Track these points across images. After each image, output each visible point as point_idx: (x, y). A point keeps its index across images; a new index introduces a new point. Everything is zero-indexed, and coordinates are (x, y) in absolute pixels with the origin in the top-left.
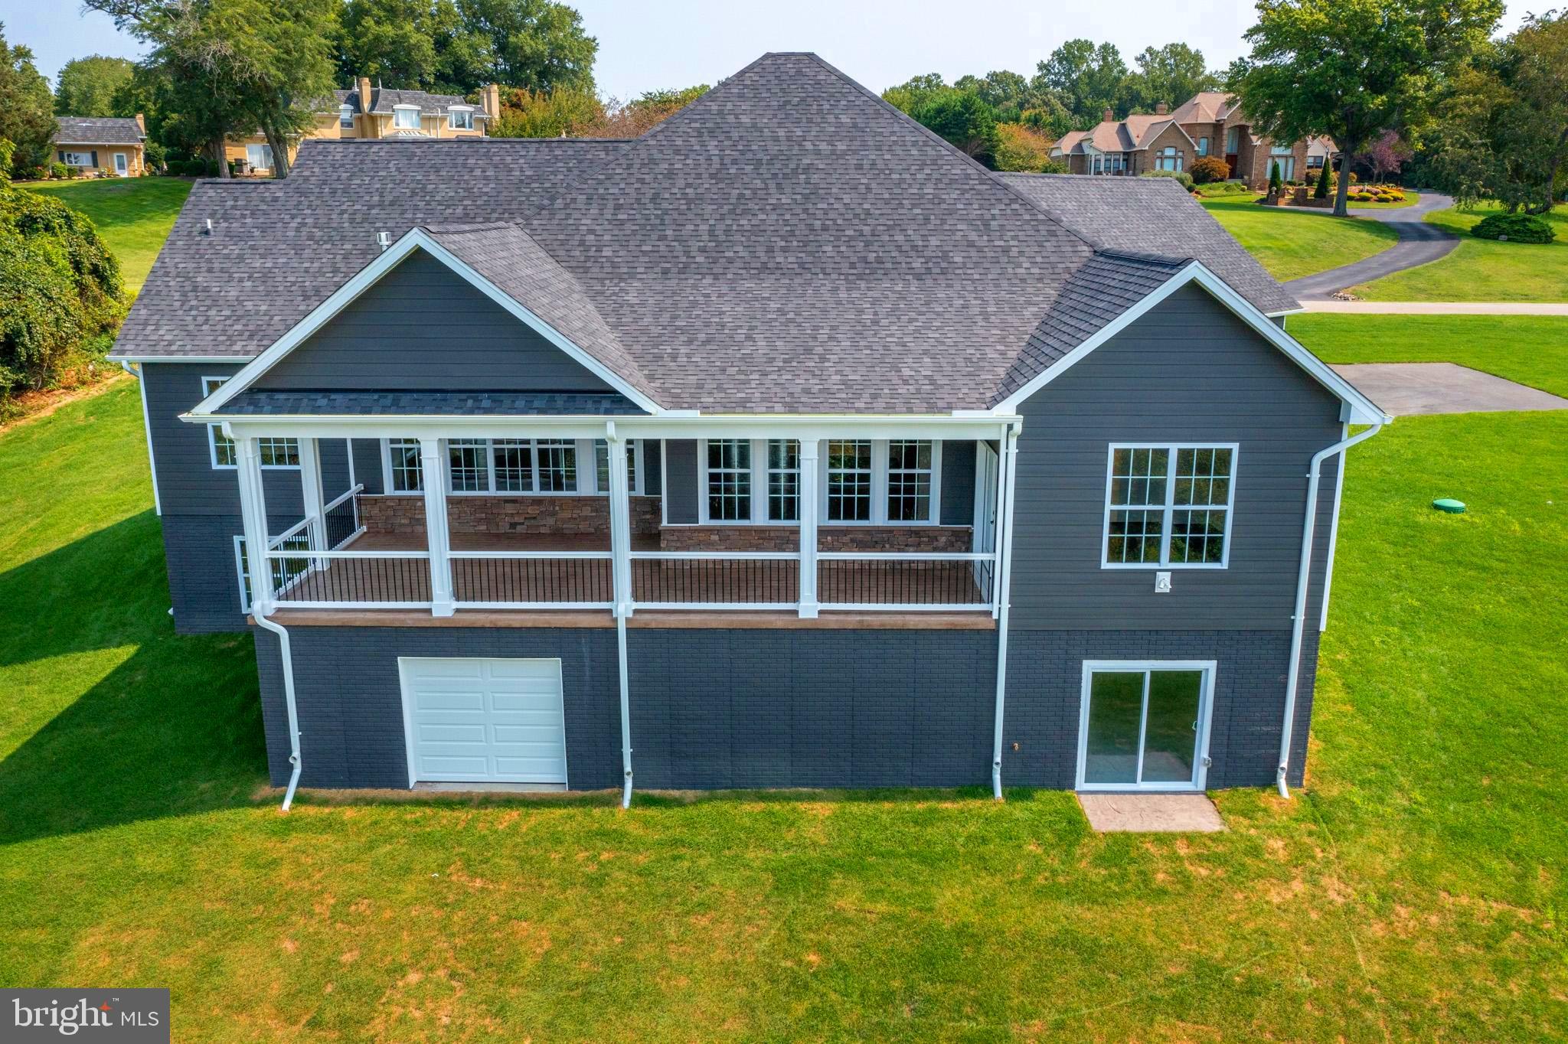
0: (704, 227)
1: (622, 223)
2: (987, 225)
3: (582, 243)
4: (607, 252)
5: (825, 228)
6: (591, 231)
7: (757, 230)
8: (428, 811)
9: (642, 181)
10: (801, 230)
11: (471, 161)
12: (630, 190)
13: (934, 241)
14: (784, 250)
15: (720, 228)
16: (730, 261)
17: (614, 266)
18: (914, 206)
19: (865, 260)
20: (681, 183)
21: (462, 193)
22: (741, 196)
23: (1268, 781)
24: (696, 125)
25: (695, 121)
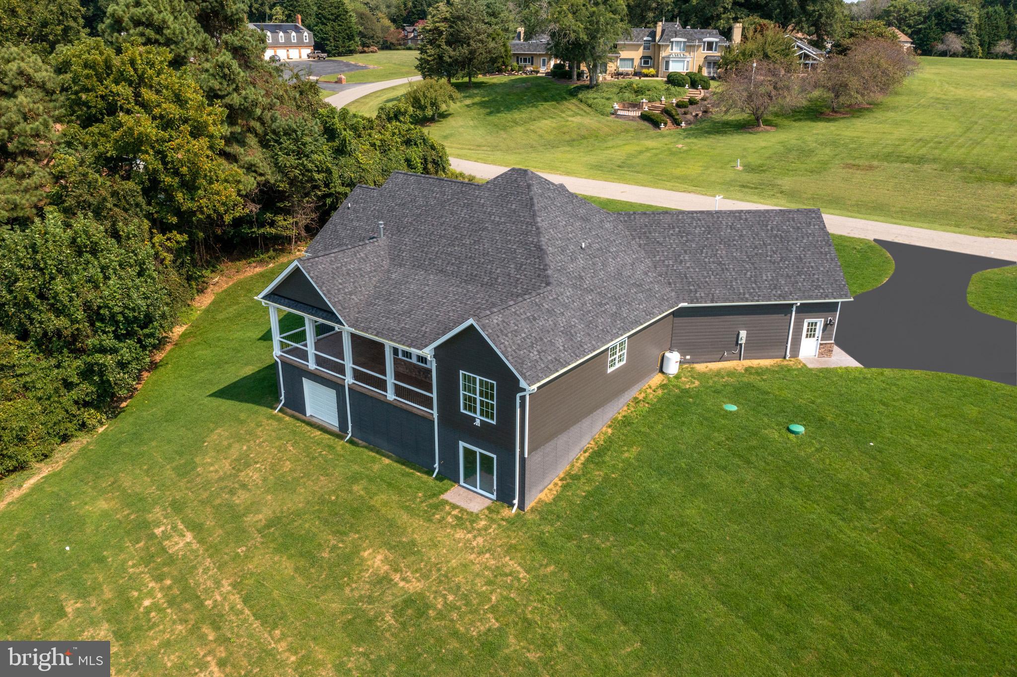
1: (416, 242)
2: (521, 267)
4: (404, 254)
5: (470, 258)
10: (463, 257)
13: (498, 271)
14: (452, 264)
17: (403, 260)
19: (472, 274)
20: (443, 228)
22: (456, 237)
24: (466, 201)
25: (466, 199)
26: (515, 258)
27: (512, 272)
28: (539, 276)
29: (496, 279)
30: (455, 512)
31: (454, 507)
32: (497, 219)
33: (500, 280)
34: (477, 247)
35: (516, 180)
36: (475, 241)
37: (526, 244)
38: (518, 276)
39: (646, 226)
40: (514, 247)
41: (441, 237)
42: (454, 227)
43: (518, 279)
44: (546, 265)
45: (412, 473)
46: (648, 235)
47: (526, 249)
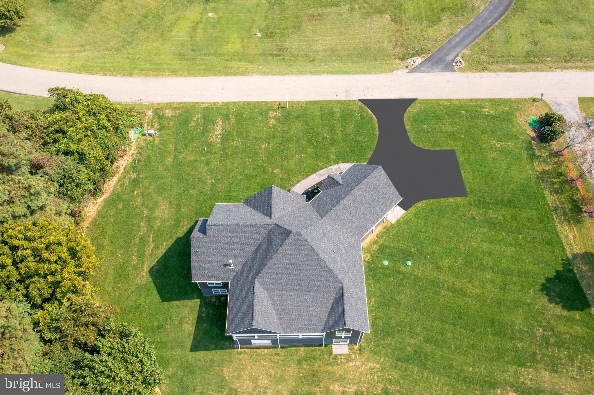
0: (284, 280)
1: (272, 279)
2: (327, 279)
3: (267, 284)
4: (271, 286)
5: (303, 280)
6: (268, 282)
7: (292, 281)
8: (256, 350)
9: (274, 269)
10: (299, 281)
11: (239, 231)
12: (272, 272)
13: (319, 283)
14: (297, 285)
15: (287, 280)
16: (289, 288)
17: (272, 289)
18: (316, 275)
19: (308, 287)
20: (280, 270)
21: (239, 240)
22: (290, 273)
23: (356, 344)
24: (281, 254)
25: (281, 253)
26: (322, 276)
27: (324, 282)
28: (336, 281)
29: (320, 287)
30: (343, 357)
31: (341, 355)
32: (302, 260)
33: (322, 287)
34: (302, 275)
35: (298, 238)
36: (300, 272)
37: (323, 268)
38: (328, 283)
39: (336, 215)
40: (318, 271)
41: (282, 274)
42: (285, 268)
43: (329, 284)
44: (336, 276)
45: (315, 349)
46: (339, 218)
47: (324, 271)
